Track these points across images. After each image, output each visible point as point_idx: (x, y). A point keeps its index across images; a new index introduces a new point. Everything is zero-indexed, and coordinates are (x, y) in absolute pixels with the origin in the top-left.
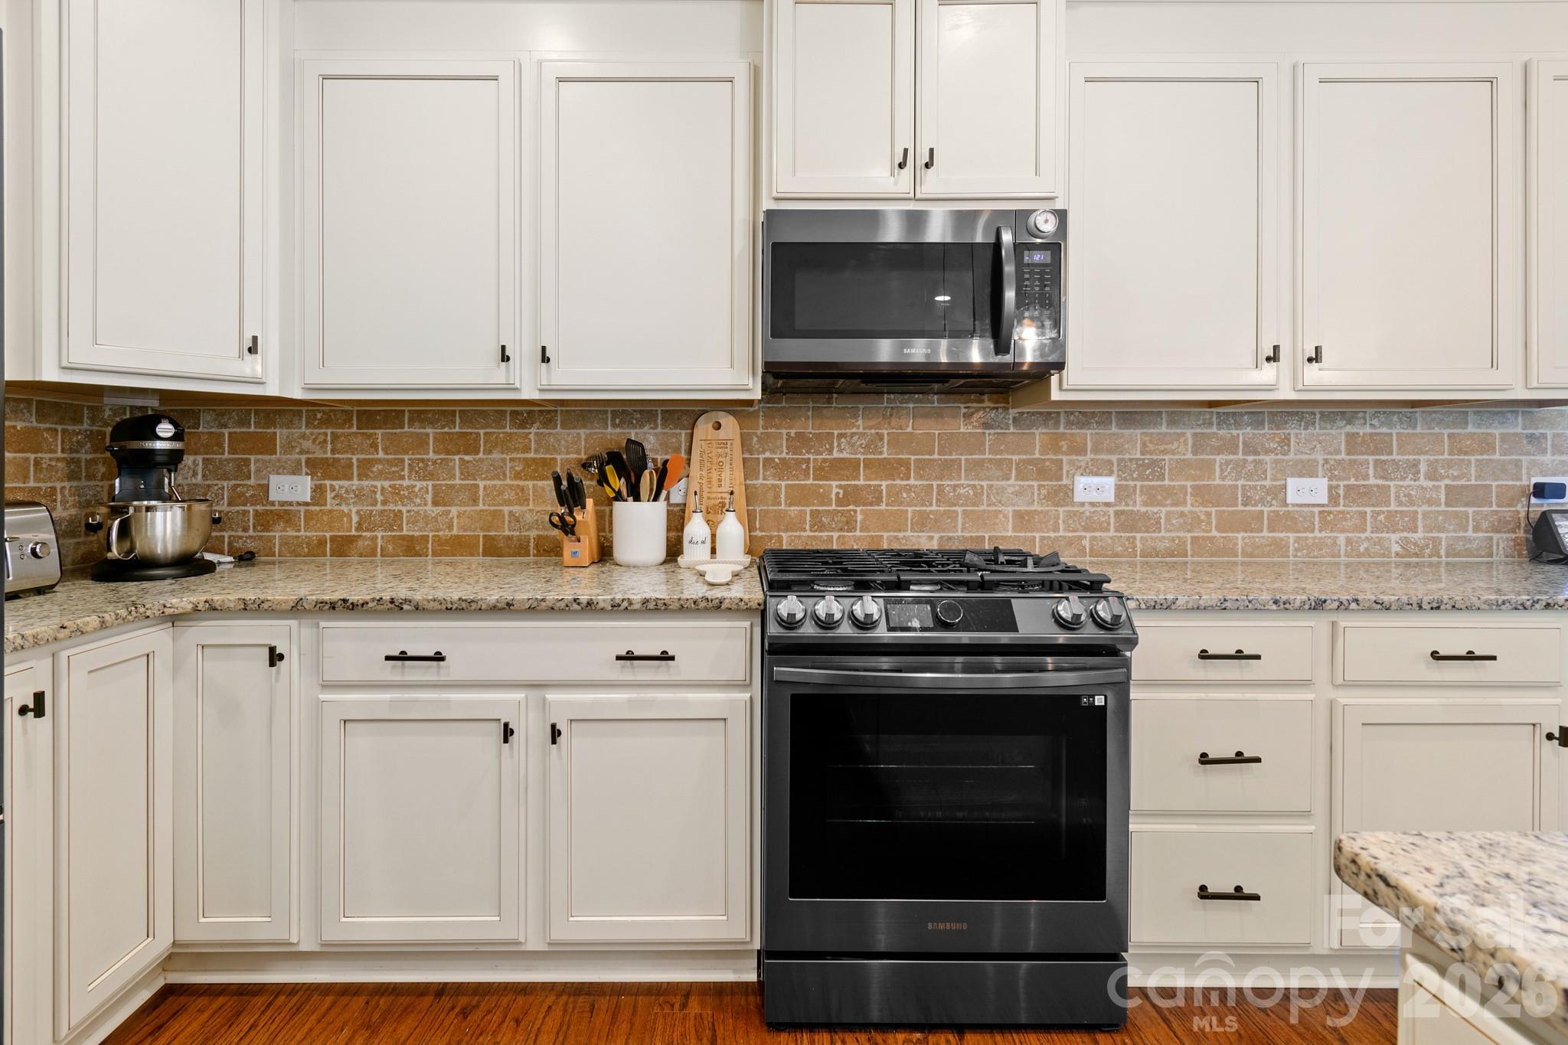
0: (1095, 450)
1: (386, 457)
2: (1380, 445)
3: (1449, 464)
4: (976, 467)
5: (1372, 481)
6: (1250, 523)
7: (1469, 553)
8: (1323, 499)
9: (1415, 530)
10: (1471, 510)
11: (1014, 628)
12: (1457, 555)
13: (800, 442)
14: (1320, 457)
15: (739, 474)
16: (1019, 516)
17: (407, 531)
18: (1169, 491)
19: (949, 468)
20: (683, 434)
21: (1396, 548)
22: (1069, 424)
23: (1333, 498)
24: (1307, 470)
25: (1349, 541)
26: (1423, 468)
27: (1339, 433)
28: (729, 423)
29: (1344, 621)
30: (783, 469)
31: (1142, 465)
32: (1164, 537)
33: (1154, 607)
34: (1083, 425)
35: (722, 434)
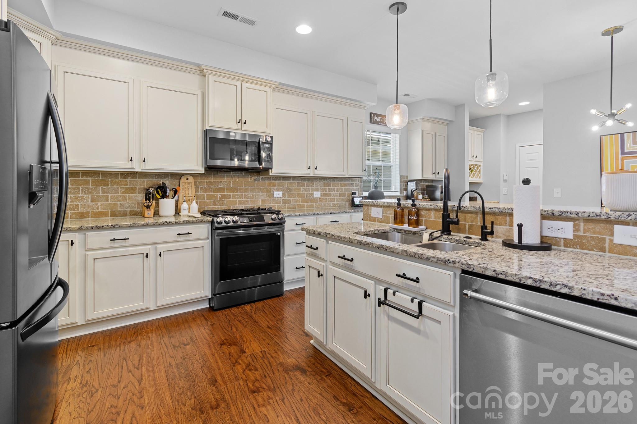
0: (278, 186)
1: (72, 187)
2: (329, 185)
3: (340, 189)
4: (253, 190)
5: (328, 192)
6: (307, 201)
7: (343, 206)
8: (320, 196)
9: (334, 202)
10: (343, 197)
11: (265, 221)
12: (341, 206)
13: (210, 183)
14: (319, 187)
15: (194, 191)
16: (262, 201)
17: (81, 210)
18: (292, 195)
19: (247, 190)
20: (177, 181)
21: (332, 205)
22: (273, 180)
23: (321, 195)
24: (317, 190)
25: (324, 204)
26: (336, 189)
27: (322, 182)
28: (191, 179)
29: (318, 217)
30: (206, 190)
31: (287, 189)
32: (291, 205)
33: (288, 216)
34: (276, 180)
35: (189, 181)
